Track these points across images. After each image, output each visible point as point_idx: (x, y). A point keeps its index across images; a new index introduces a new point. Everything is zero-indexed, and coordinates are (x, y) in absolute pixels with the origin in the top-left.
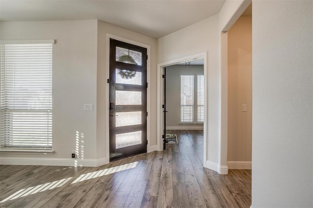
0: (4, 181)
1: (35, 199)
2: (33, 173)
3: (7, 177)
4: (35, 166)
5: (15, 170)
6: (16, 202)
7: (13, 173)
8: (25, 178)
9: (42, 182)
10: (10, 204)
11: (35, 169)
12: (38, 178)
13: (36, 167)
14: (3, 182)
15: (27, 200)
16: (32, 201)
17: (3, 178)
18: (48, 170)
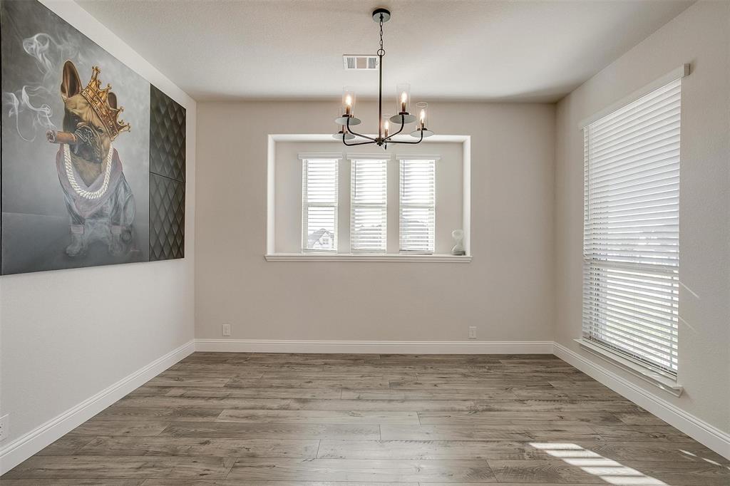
0: (563, 406)
1: (578, 483)
2: (618, 420)
3: (572, 402)
4: (636, 406)
5: (593, 395)
6: (548, 462)
7: (587, 399)
8: (596, 421)
9: (621, 454)
10: (539, 458)
11: (630, 413)
12: (619, 439)
13: (634, 410)
14: (560, 406)
15: (565, 474)
16: (571, 482)
17: (566, 398)
18: (655, 434)
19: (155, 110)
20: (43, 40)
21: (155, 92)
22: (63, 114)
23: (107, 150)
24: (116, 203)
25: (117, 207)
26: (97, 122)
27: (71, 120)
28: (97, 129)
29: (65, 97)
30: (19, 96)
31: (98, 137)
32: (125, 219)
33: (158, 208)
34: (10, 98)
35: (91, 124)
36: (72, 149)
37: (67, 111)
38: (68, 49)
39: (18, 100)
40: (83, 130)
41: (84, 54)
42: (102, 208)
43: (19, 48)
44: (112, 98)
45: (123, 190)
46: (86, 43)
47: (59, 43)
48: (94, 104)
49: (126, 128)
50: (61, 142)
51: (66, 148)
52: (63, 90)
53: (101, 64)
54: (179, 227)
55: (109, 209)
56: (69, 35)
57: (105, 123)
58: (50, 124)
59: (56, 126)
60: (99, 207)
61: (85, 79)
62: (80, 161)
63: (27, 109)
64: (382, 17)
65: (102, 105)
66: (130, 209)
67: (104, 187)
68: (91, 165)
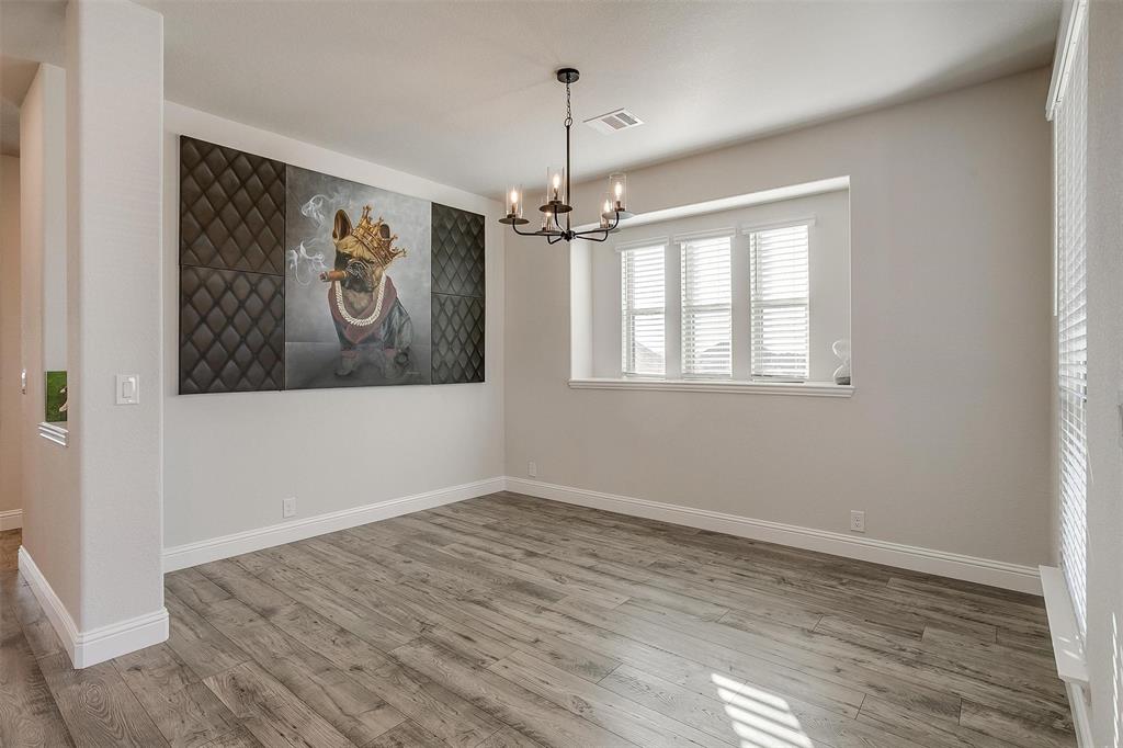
19: (437, 229)
20: (317, 201)
21: (437, 209)
22: (334, 256)
23: (379, 279)
24: (389, 327)
25: (390, 332)
26: (367, 255)
27: (342, 260)
28: (368, 262)
29: (336, 241)
30: (298, 251)
31: (369, 268)
32: (400, 343)
33: (443, 328)
34: (292, 255)
35: (361, 259)
36: (343, 285)
37: (338, 252)
38: (340, 201)
39: (297, 255)
40: (353, 266)
41: (354, 199)
42: (373, 334)
43: (298, 213)
44: (385, 229)
45: (397, 314)
46: (357, 188)
47: (331, 197)
48: (364, 240)
49: (401, 254)
50: (333, 279)
51: (338, 284)
52: (335, 236)
53: (372, 202)
54: (475, 346)
55: (382, 333)
56: (340, 188)
57: (376, 254)
58: (323, 266)
59: (328, 268)
60: (370, 333)
61: (355, 220)
62: (351, 294)
63: (304, 260)
64: (568, 77)
65: (374, 240)
66: (406, 333)
67: (377, 313)
68: (362, 295)
